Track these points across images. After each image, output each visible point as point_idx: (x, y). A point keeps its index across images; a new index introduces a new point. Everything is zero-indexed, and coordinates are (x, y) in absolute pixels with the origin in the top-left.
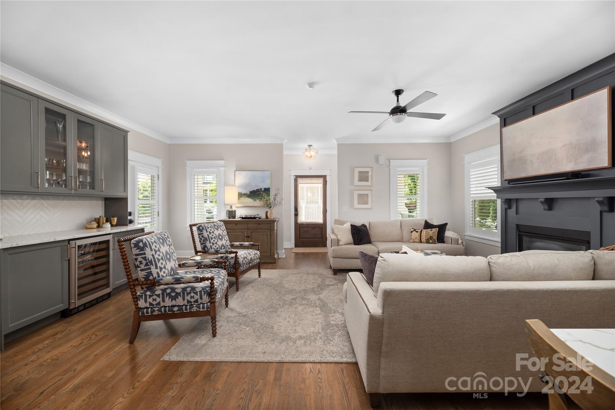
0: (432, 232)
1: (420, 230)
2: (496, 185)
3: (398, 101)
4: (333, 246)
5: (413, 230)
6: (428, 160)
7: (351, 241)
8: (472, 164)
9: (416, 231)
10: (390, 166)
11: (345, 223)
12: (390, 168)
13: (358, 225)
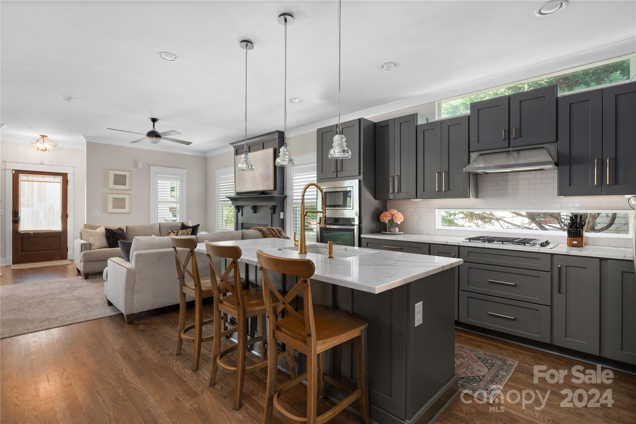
0: (186, 232)
1: (177, 231)
2: (233, 195)
3: (154, 126)
4: (83, 251)
5: (171, 231)
6: (187, 170)
7: (106, 245)
8: (221, 177)
9: (173, 232)
10: (150, 172)
11: (98, 228)
12: (149, 174)
13: (114, 229)
